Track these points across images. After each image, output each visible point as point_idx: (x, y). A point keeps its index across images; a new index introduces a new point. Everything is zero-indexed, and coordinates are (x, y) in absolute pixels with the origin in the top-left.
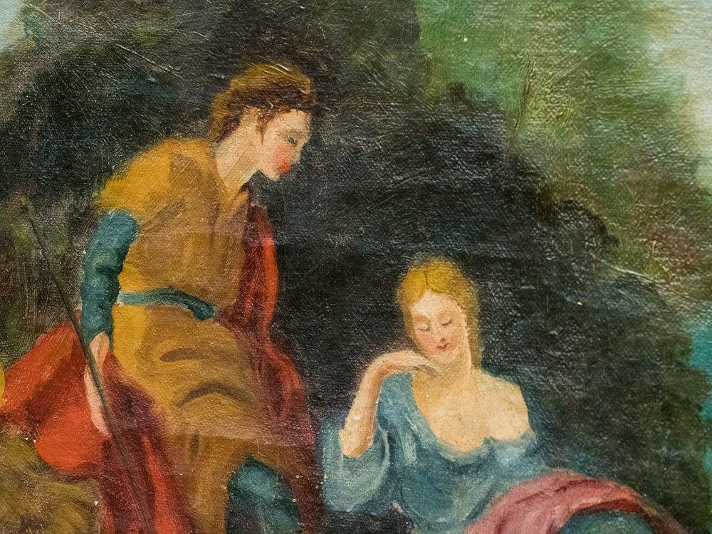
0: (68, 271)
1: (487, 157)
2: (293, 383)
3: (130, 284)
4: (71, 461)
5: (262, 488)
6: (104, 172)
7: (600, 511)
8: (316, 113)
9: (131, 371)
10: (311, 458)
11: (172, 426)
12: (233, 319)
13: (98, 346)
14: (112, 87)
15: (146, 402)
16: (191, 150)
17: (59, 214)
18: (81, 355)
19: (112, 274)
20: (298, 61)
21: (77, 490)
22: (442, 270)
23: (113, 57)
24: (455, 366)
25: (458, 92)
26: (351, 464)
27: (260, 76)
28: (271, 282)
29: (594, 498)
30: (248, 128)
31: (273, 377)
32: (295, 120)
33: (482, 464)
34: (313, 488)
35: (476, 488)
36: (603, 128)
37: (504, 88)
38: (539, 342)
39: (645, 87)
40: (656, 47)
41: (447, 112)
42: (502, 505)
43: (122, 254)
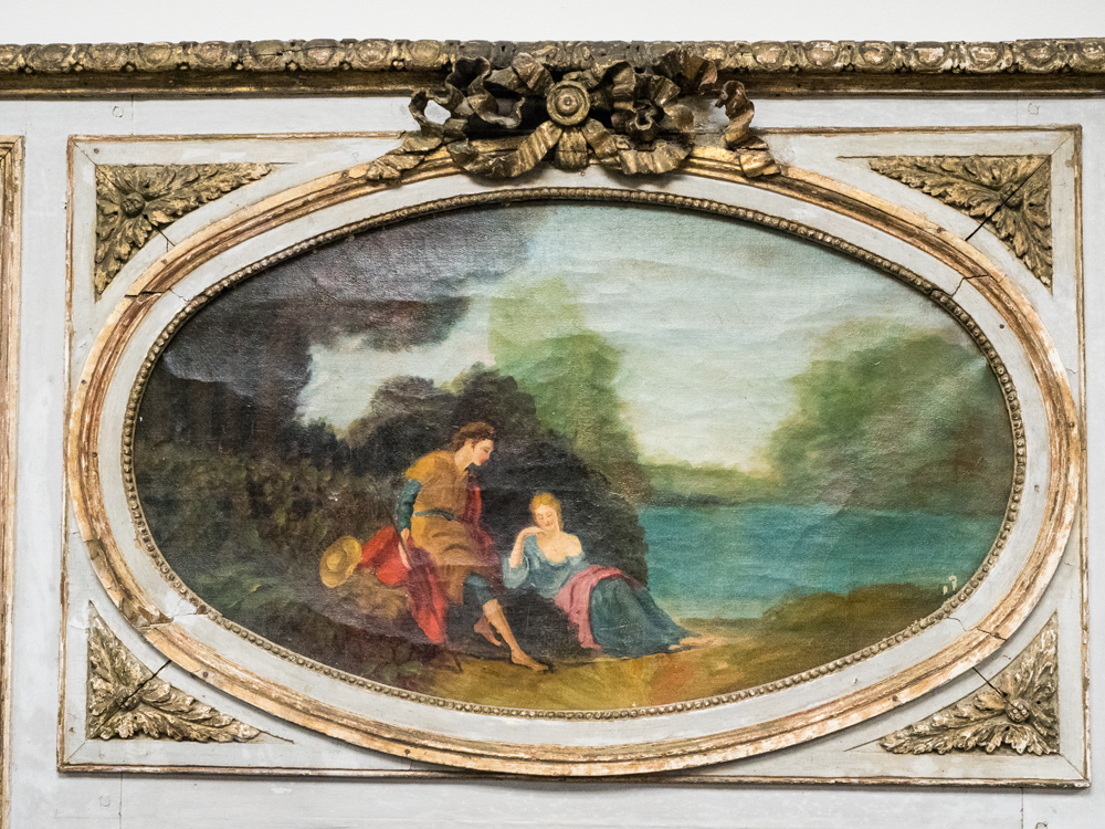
0: (391, 504)
1: (563, 455)
2: (489, 542)
3: (418, 508)
4: (395, 580)
5: (477, 583)
6: (407, 464)
7: (610, 578)
8: (496, 441)
9: (419, 543)
10: (498, 569)
11: (439, 563)
12: (462, 519)
13: (404, 534)
14: (410, 432)
15: (427, 554)
16: (443, 455)
17: (387, 482)
18: (397, 537)
19: (410, 505)
20: (488, 421)
21: (397, 591)
22: (547, 497)
23: (411, 420)
24: (553, 531)
25: (551, 432)
26: (515, 571)
27: (473, 427)
28: (479, 504)
29: (607, 574)
30: (468, 446)
31: (480, 540)
32: (487, 443)
33: (564, 566)
34: (499, 581)
35: (563, 575)
36: (604, 444)
37: (568, 431)
38: (583, 521)
39: (618, 430)
40: (622, 416)
41: (547, 439)
42: (573, 580)
43: (415, 496)
